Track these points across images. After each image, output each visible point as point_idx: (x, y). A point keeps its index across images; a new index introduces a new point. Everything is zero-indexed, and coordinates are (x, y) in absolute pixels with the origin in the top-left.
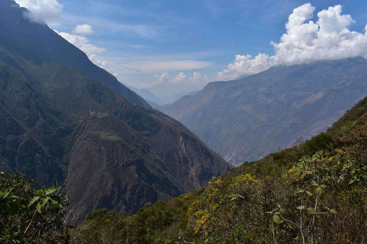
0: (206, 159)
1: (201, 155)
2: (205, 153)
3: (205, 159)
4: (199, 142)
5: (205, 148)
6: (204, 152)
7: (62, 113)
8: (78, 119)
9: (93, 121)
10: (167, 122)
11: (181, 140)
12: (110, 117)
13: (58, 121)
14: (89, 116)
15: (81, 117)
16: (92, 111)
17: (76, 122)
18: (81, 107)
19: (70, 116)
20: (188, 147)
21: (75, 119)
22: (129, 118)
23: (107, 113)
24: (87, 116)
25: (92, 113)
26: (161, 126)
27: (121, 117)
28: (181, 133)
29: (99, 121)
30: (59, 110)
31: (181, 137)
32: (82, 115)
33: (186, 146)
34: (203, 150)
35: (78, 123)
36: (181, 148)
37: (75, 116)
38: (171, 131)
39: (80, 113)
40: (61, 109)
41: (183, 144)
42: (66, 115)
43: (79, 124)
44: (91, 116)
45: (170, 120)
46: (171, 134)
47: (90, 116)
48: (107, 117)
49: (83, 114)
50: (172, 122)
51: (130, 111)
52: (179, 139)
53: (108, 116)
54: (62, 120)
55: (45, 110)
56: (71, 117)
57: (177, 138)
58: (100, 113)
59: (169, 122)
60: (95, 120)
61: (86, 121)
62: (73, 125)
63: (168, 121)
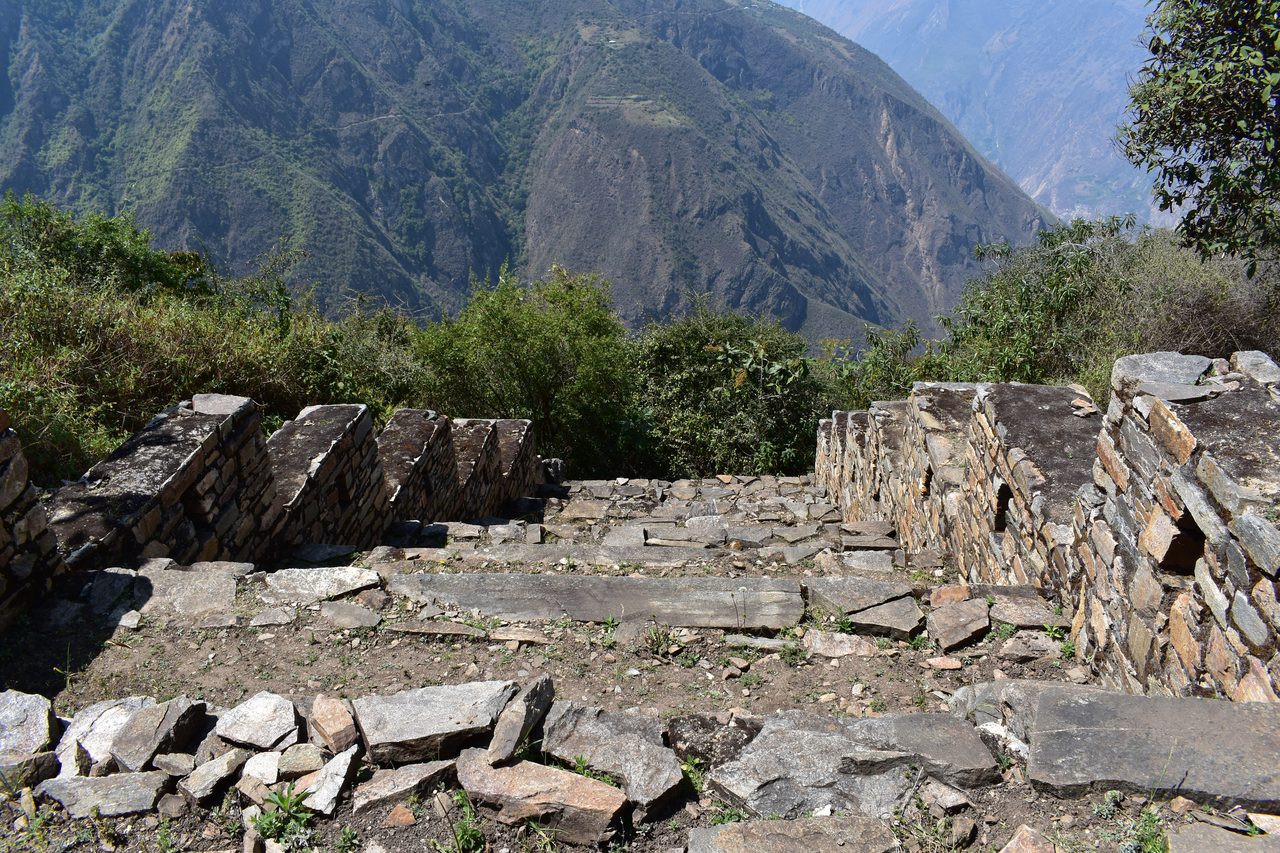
0: (969, 194)
1: (950, 178)
2: (964, 171)
3: (962, 192)
4: (947, 132)
5: (968, 154)
6: (962, 167)
7: (488, 35)
8: (541, 55)
9: (592, 62)
10: (833, 57)
11: (884, 123)
12: (649, 47)
13: (478, 63)
14: (576, 44)
15: (550, 48)
16: (587, 23)
17: (535, 64)
18: (546, 11)
19: (515, 44)
20: (907, 149)
21: (531, 53)
22: (705, 46)
23: (635, 30)
24: (571, 43)
25: (586, 33)
26: (813, 72)
27: (677, 43)
28: (886, 97)
29: (612, 59)
30: (477, 24)
31: (885, 115)
32: (553, 40)
33: (899, 143)
34: (959, 160)
35: (543, 68)
36: (883, 151)
37: (530, 43)
38: (850, 89)
39: (544, 31)
40: (482, 20)
41: (890, 137)
42: (499, 41)
43: (547, 71)
44: (585, 43)
45: (840, 47)
46: (849, 101)
47: (581, 42)
48: (638, 46)
49: (557, 37)
50: (847, 55)
51: (708, 18)
52: (877, 118)
53: (639, 40)
54: (491, 58)
55: (437, 27)
56: (518, 49)
57: (871, 116)
58: (613, 32)
59: (839, 55)
60: (599, 58)
61: (569, 62)
62: (527, 76)
63: (834, 51)
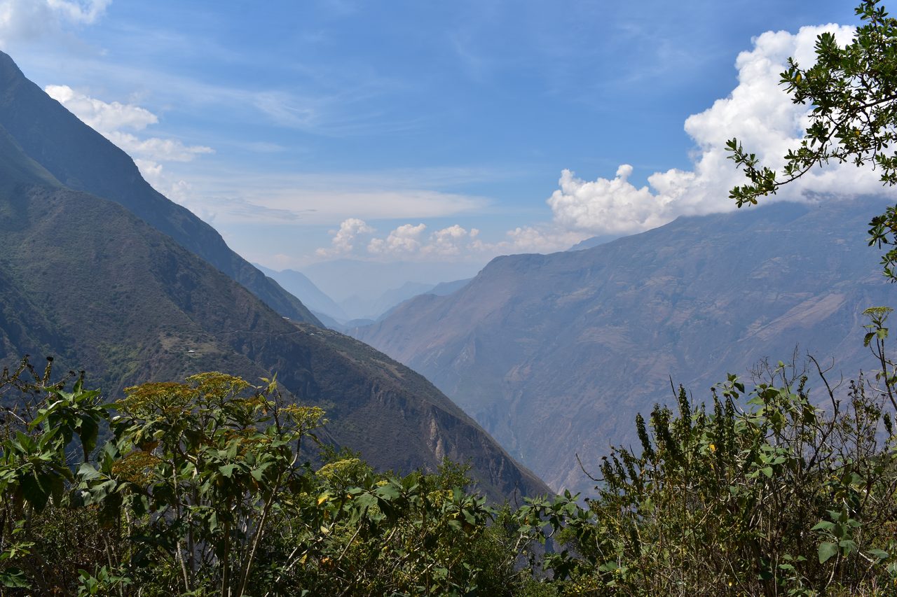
0: (509, 492)
1: (492, 478)
2: (503, 472)
3: (503, 491)
4: (486, 439)
5: (505, 457)
6: (502, 468)
7: (74, 341)
8: (123, 361)
9: (171, 368)
10: (386, 376)
11: (433, 430)
12: (225, 357)
13: (61, 364)
14: (157, 352)
15: (133, 354)
16: (169, 335)
17: (116, 368)
18: (132, 323)
19: (99, 350)
20: (453, 453)
21: (114, 358)
22: (276, 362)
23: (213, 343)
24: (153, 351)
25: (167, 343)
26: (371, 386)
27: (252, 356)
28: (434, 408)
29: (190, 366)
30: (64, 330)
31: (433, 424)
32: (135, 348)
33: (447, 448)
34: (499, 463)
35: (124, 372)
36: (433, 455)
37: (114, 349)
38: (403, 402)
39: (128, 340)
40: (69, 327)
41: (439, 442)
42: (84, 346)
43: (127, 374)
44: (166, 352)
45: (393, 368)
46: (402, 411)
47: (162, 351)
48: (215, 356)
49: (140, 345)
50: (399, 375)
51: (280, 338)
52: (427, 426)
53: (217, 351)
54: (74, 360)
55: (24, 328)
56: (101, 354)
57: (422, 425)
58: (192, 343)
59: (392, 375)
60: (178, 365)
61: (149, 367)
62: (108, 379)
63: (387, 371)
